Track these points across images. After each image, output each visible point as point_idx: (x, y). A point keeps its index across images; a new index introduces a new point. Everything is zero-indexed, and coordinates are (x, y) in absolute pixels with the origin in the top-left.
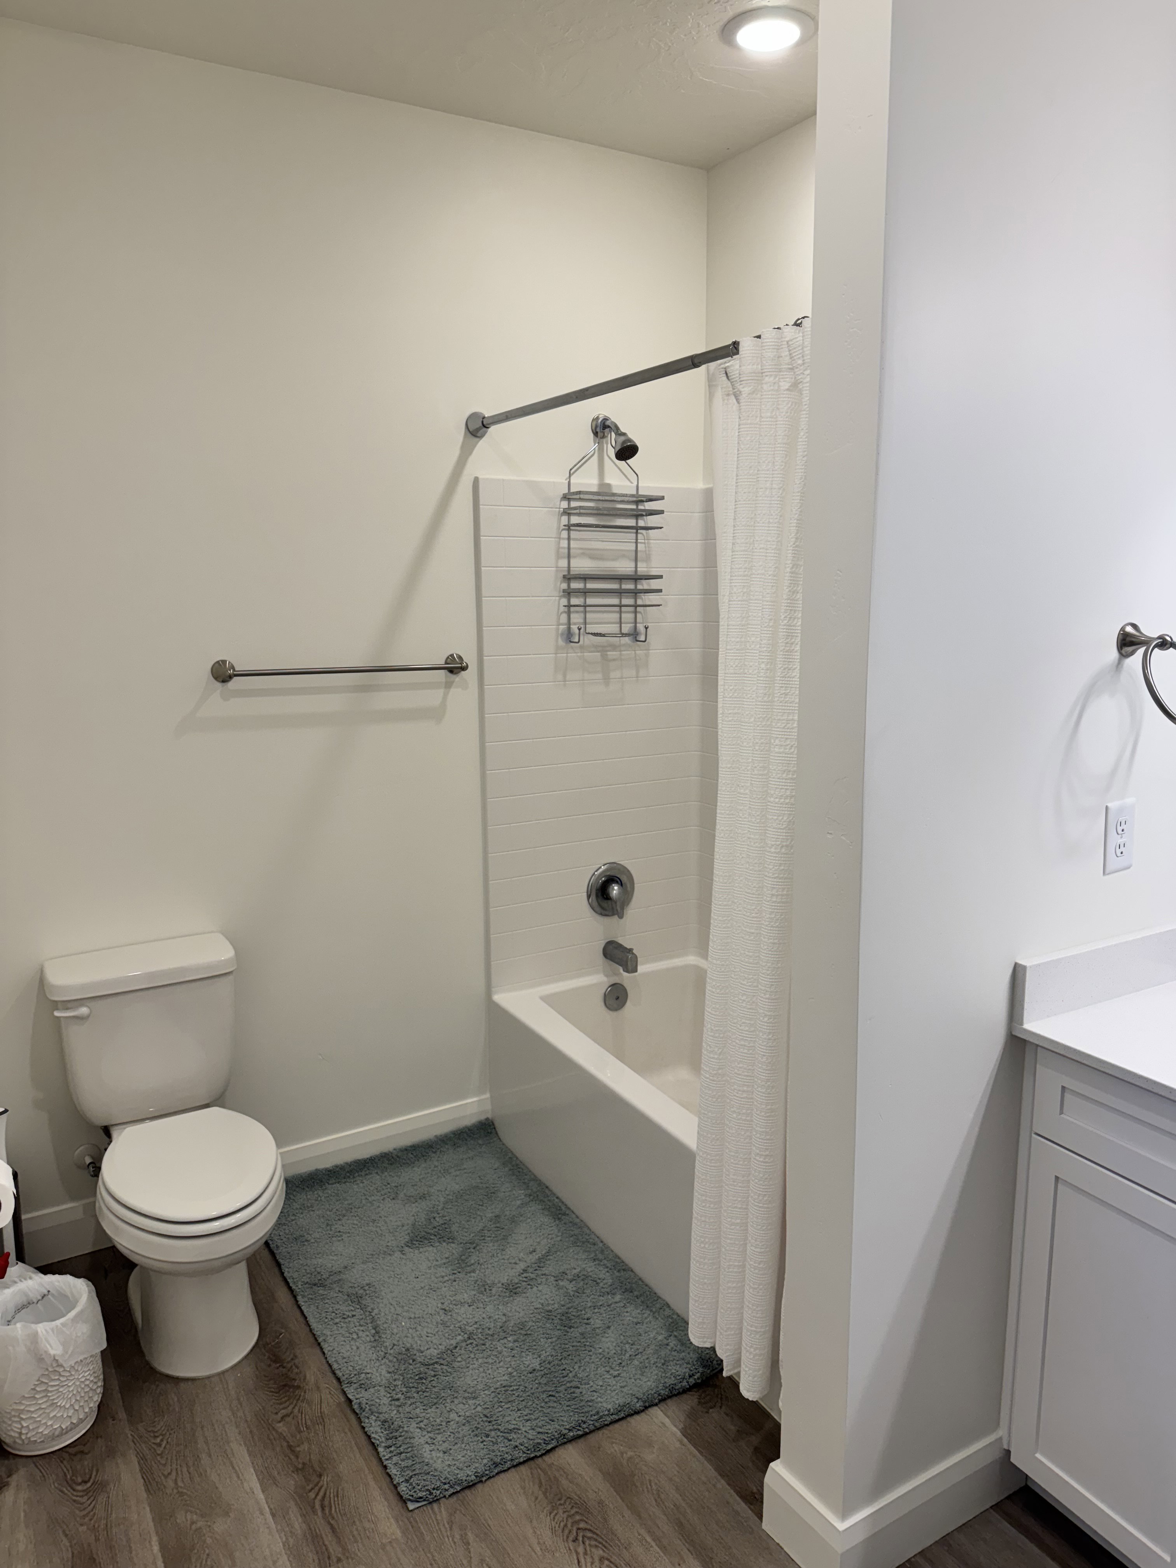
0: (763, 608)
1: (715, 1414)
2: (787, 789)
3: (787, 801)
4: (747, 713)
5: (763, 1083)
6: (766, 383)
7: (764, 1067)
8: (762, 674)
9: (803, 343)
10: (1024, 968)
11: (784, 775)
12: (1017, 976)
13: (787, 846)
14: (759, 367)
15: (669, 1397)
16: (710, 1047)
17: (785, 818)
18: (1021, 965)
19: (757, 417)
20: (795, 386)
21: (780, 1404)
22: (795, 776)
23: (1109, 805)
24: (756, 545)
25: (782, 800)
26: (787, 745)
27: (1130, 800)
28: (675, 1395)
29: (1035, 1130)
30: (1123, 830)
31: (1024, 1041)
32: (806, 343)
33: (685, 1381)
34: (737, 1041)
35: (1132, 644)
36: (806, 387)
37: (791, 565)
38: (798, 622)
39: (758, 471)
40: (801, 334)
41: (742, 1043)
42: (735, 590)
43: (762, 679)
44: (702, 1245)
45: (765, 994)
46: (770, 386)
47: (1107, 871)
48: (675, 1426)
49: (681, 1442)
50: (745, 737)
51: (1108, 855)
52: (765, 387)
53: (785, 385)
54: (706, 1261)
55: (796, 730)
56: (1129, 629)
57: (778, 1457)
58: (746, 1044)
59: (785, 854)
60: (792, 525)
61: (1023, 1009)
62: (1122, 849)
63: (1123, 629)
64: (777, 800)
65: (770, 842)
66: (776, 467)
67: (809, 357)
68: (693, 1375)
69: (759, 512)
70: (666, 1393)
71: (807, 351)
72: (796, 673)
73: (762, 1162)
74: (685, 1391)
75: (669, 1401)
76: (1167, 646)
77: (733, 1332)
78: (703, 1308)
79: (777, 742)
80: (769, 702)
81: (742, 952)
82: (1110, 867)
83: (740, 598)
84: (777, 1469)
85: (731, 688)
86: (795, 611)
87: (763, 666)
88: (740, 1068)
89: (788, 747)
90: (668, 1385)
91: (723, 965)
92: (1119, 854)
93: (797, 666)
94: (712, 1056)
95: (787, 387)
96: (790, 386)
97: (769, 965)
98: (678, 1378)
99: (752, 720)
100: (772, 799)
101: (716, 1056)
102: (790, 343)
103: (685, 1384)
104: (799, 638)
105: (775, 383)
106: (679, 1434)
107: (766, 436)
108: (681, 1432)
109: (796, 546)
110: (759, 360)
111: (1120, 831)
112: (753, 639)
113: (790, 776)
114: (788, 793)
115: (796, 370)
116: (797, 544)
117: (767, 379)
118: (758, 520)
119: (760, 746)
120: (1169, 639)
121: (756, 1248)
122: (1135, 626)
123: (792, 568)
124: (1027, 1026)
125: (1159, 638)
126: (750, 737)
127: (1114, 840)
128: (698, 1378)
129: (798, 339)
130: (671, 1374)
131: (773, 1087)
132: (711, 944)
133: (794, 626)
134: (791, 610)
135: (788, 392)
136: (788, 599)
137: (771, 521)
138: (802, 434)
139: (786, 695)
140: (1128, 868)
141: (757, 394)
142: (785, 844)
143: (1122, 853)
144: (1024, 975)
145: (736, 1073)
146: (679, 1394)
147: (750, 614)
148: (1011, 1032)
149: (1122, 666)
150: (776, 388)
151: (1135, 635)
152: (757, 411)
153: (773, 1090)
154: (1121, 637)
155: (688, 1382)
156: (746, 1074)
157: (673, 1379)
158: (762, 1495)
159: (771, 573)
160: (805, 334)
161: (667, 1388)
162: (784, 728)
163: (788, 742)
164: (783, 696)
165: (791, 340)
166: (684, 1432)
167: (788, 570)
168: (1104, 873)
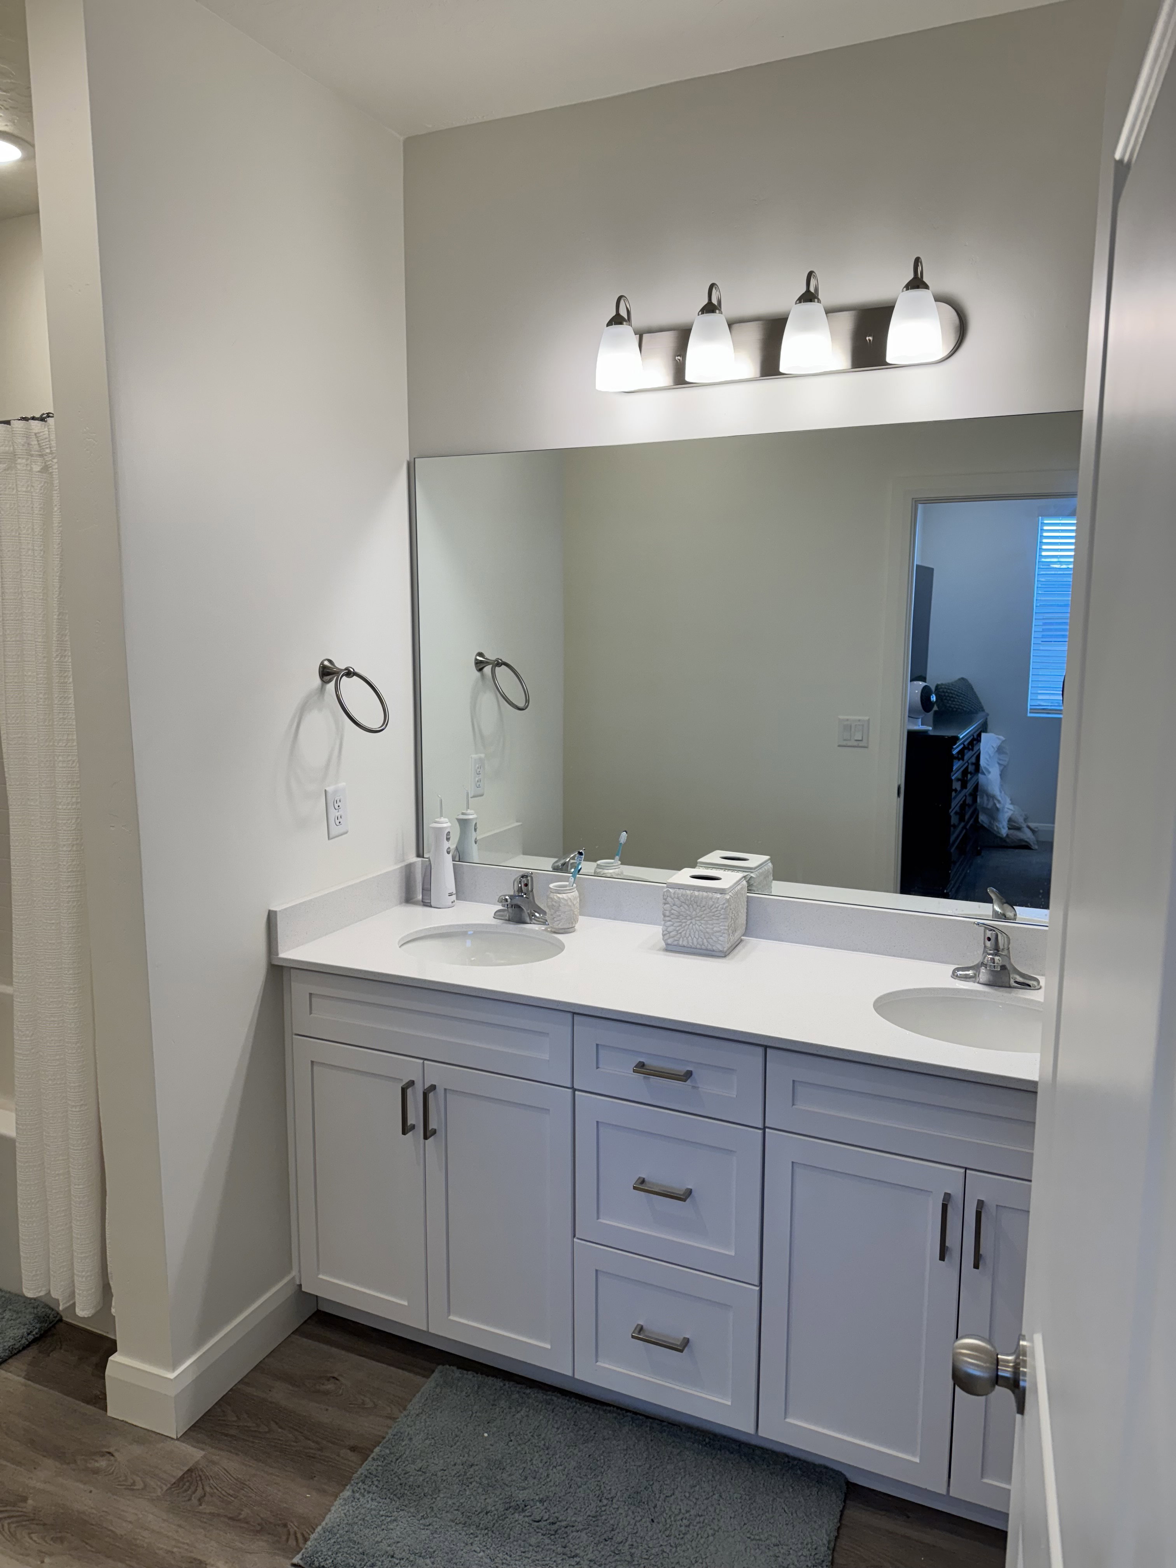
0: (36, 645)
1: (55, 1355)
2: (72, 797)
3: (74, 807)
4: (31, 736)
5: (74, 1045)
6: (19, 464)
7: (73, 1032)
8: (41, 703)
9: (49, 437)
10: (275, 912)
11: (69, 786)
12: (271, 919)
13: (77, 844)
14: (12, 448)
15: (10, 1357)
16: (22, 1032)
17: (73, 821)
18: (273, 911)
19: (13, 489)
20: (45, 469)
21: (113, 1310)
22: (79, 786)
23: (327, 789)
24: (24, 596)
25: (70, 807)
26: (70, 761)
27: (342, 784)
28: (16, 1354)
29: (295, 1032)
30: (339, 806)
31: (281, 967)
32: (52, 438)
33: (24, 1339)
34: (47, 1019)
35: (329, 674)
36: (56, 472)
37: (57, 613)
38: (68, 659)
39: (19, 534)
40: (46, 429)
41: (52, 1019)
42: (8, 632)
43: (41, 707)
44: (29, 1207)
45: (68, 971)
46: (23, 467)
47: (331, 836)
48: (19, 1376)
49: (26, 1386)
50: (31, 757)
51: (330, 827)
52: (19, 466)
53: (36, 468)
54: (34, 1219)
55: (76, 748)
56: (326, 663)
57: (116, 1351)
58: (56, 1019)
59: (76, 851)
60: (55, 581)
61: (277, 942)
62: (340, 820)
63: (322, 663)
64: (65, 807)
65: (61, 843)
66: (36, 534)
67: (55, 449)
68: (31, 1332)
69: (24, 568)
70: (7, 1354)
71: (53, 443)
72: (71, 701)
73: (79, 1111)
74: (25, 1348)
75: (10, 1361)
76: (352, 675)
77: (65, 1269)
78: (35, 1262)
79: (60, 758)
80: (49, 725)
81: (45, 941)
82: (333, 833)
83: (13, 639)
84: (116, 1360)
85: (13, 715)
86: (65, 650)
87: (41, 696)
88: (52, 1040)
89: (71, 762)
90: (7, 1347)
91: (28, 958)
92: (338, 824)
93: (72, 695)
94: (24, 1039)
95: (39, 470)
96: (42, 469)
97: (70, 945)
98: (17, 1339)
99: (36, 742)
100: (60, 807)
101: (28, 1038)
102: (38, 435)
103: (24, 1341)
104: (71, 672)
105: (27, 465)
106: (23, 1380)
107: (24, 506)
108: (25, 1378)
109: (60, 598)
110: (11, 443)
111: (337, 807)
112: (30, 674)
113: (75, 786)
114: (74, 800)
115: (45, 457)
116: (61, 596)
117: (19, 461)
118: (24, 575)
119: (45, 764)
120: (352, 670)
121: (79, 1185)
122: (330, 661)
123: (59, 615)
124: (283, 955)
125: (346, 669)
126: (35, 757)
127: (333, 813)
128: (36, 1333)
129: (45, 433)
130: (10, 1338)
131: (82, 1047)
132: (14, 941)
133: (65, 662)
134: (62, 650)
135: (40, 474)
136: (58, 641)
137: (36, 576)
138: (56, 509)
139: (65, 719)
140: (346, 833)
141: (12, 470)
142: (75, 842)
143: (340, 823)
144: (276, 918)
145: (48, 1046)
146: (19, 1351)
147: (25, 652)
148: (271, 963)
149: (325, 690)
150: (29, 468)
151: (330, 667)
152: (13, 485)
153: (83, 1050)
154: (321, 669)
155: (27, 1339)
156: (58, 1044)
157: (12, 1341)
158: (105, 1394)
159: (41, 618)
160: (50, 430)
161: (6, 1350)
162: (65, 746)
163: (70, 758)
164: (61, 720)
165: (39, 433)
166: (28, 1377)
167: (55, 617)
168: (329, 838)
